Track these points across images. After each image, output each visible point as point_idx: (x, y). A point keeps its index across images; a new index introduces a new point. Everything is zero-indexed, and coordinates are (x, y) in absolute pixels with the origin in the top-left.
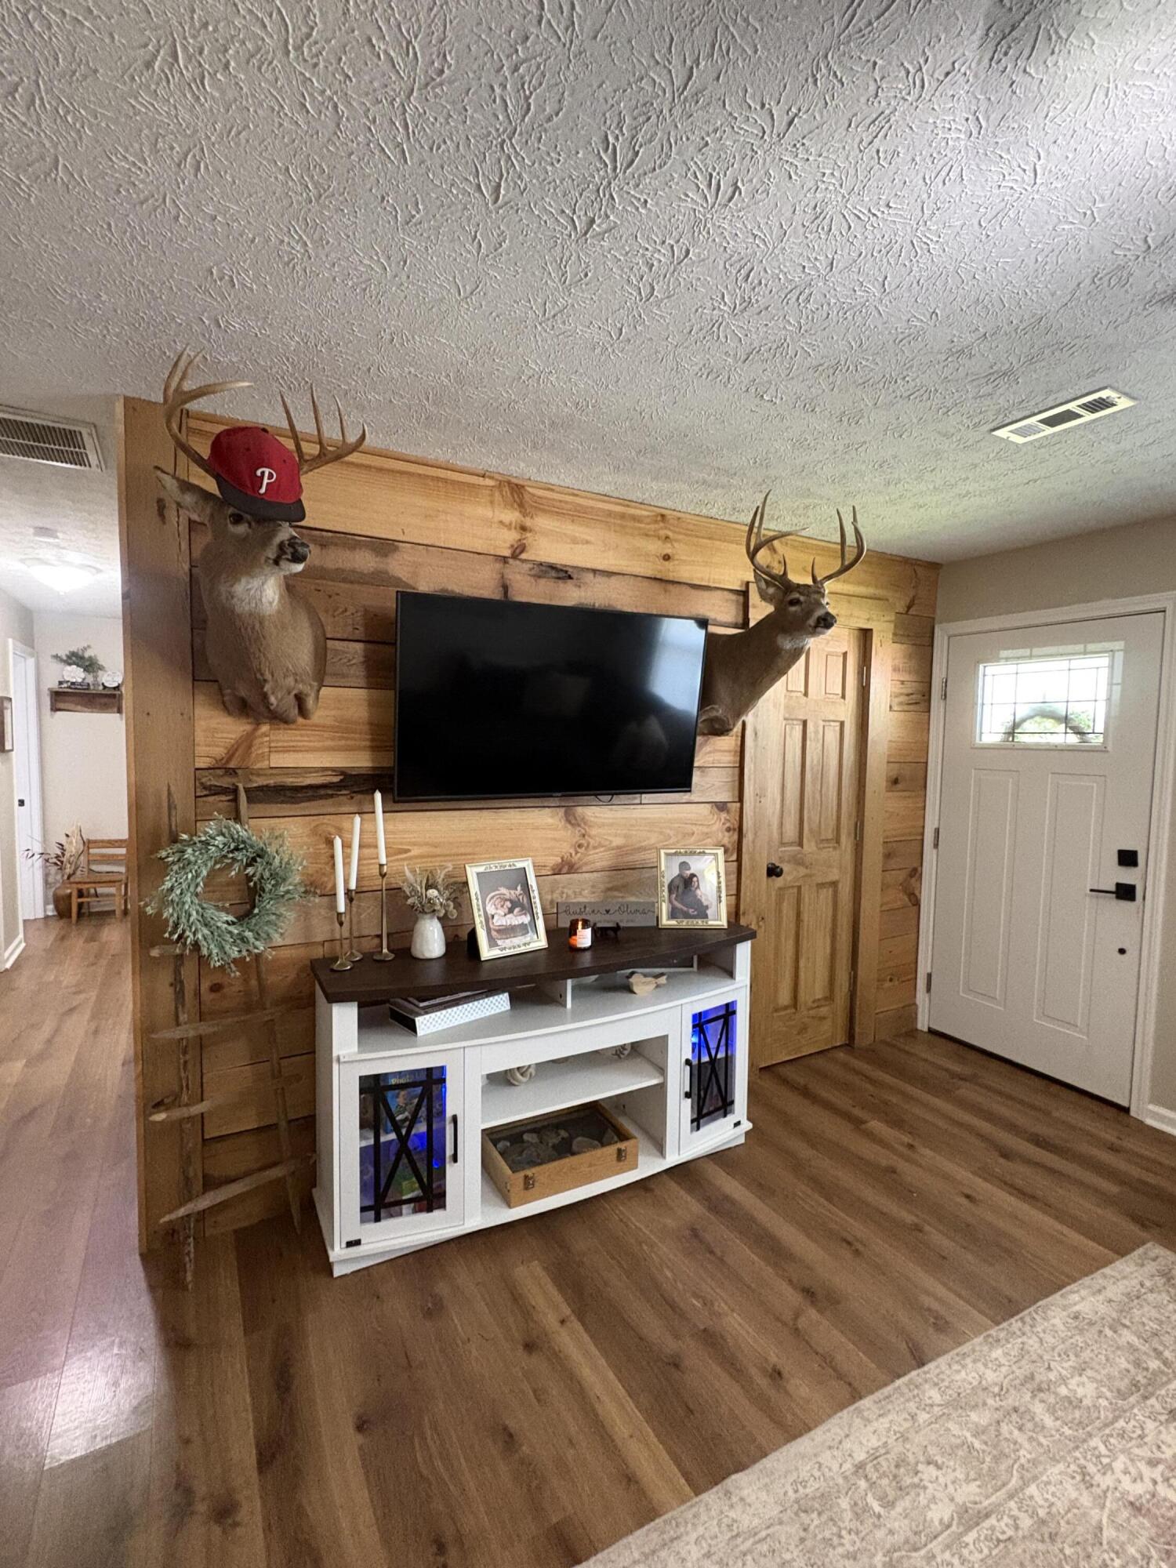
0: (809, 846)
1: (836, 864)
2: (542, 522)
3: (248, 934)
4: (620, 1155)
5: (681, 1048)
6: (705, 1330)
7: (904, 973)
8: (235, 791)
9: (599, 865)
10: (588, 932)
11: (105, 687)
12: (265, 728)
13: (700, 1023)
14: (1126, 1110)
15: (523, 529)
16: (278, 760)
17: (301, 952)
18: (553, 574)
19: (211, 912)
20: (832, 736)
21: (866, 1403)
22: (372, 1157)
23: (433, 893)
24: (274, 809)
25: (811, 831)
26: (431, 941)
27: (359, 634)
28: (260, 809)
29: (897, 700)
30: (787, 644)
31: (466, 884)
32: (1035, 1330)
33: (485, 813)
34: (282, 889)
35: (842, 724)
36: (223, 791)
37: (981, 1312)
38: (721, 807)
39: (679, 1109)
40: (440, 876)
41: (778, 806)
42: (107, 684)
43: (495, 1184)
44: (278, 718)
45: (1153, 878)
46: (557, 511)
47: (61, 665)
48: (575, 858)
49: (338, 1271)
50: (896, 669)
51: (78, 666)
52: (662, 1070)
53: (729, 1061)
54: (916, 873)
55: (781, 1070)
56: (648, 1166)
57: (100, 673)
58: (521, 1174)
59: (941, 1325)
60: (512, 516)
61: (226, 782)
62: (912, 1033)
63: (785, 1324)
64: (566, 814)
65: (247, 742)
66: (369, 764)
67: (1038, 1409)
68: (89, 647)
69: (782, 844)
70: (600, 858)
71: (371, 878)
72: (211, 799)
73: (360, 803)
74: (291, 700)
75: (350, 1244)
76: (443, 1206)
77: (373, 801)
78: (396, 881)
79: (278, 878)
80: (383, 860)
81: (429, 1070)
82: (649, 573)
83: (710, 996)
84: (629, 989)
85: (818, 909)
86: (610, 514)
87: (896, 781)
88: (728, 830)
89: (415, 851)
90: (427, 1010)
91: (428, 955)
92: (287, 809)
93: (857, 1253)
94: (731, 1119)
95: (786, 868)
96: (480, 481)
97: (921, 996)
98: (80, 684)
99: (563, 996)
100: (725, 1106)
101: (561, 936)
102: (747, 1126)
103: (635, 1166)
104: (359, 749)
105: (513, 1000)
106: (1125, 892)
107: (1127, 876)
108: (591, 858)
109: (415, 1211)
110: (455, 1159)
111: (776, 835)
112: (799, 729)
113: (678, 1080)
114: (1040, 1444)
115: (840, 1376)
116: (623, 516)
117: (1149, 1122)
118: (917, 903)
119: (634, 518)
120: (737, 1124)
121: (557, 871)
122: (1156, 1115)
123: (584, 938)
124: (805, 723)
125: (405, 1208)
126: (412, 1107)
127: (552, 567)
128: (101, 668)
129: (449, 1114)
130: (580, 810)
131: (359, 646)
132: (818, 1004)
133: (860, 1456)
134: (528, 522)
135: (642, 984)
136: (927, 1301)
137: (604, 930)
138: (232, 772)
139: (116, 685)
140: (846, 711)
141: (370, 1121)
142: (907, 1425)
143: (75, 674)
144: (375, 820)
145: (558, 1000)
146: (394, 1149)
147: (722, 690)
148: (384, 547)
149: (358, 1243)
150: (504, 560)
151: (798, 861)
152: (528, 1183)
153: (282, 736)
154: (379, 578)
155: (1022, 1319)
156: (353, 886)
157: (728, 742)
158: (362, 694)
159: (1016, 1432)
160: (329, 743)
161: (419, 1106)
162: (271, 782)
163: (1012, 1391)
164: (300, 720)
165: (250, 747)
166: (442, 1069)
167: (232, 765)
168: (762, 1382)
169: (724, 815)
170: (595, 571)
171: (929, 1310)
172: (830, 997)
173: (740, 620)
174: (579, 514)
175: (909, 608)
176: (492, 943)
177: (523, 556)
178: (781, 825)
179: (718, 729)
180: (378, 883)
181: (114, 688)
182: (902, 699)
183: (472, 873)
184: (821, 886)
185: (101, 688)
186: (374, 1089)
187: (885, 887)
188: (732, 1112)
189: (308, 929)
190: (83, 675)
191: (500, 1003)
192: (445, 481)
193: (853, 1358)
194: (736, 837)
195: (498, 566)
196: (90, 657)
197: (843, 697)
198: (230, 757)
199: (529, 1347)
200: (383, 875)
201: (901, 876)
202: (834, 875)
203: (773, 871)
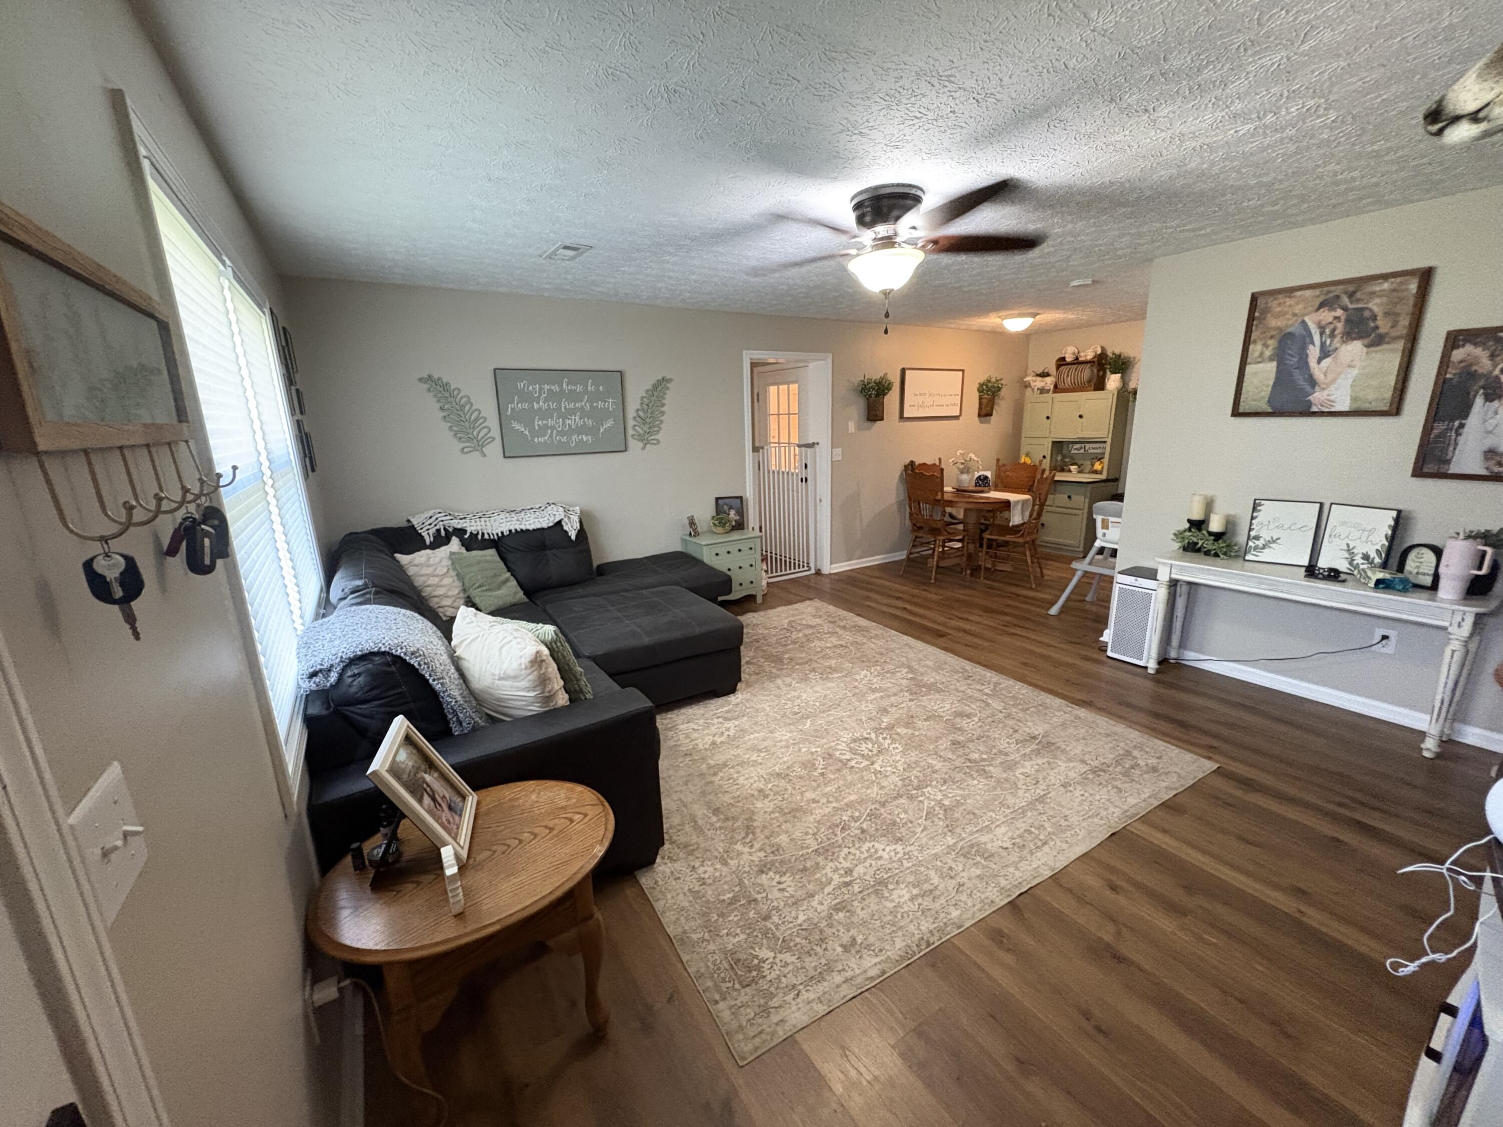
6: (1186, 915)
21: (1049, 874)
32: (921, 936)
37: (961, 952)
59: (997, 936)
63: (1126, 926)
67: (936, 880)
93: (1088, 1016)
114: (941, 861)
115: (1070, 891)
133: (1046, 849)
136: (1010, 959)
142: (1021, 864)
155: (928, 945)
159: (954, 866)
163: (950, 889)
168: (1120, 883)
171: (1008, 950)
193: (1064, 904)
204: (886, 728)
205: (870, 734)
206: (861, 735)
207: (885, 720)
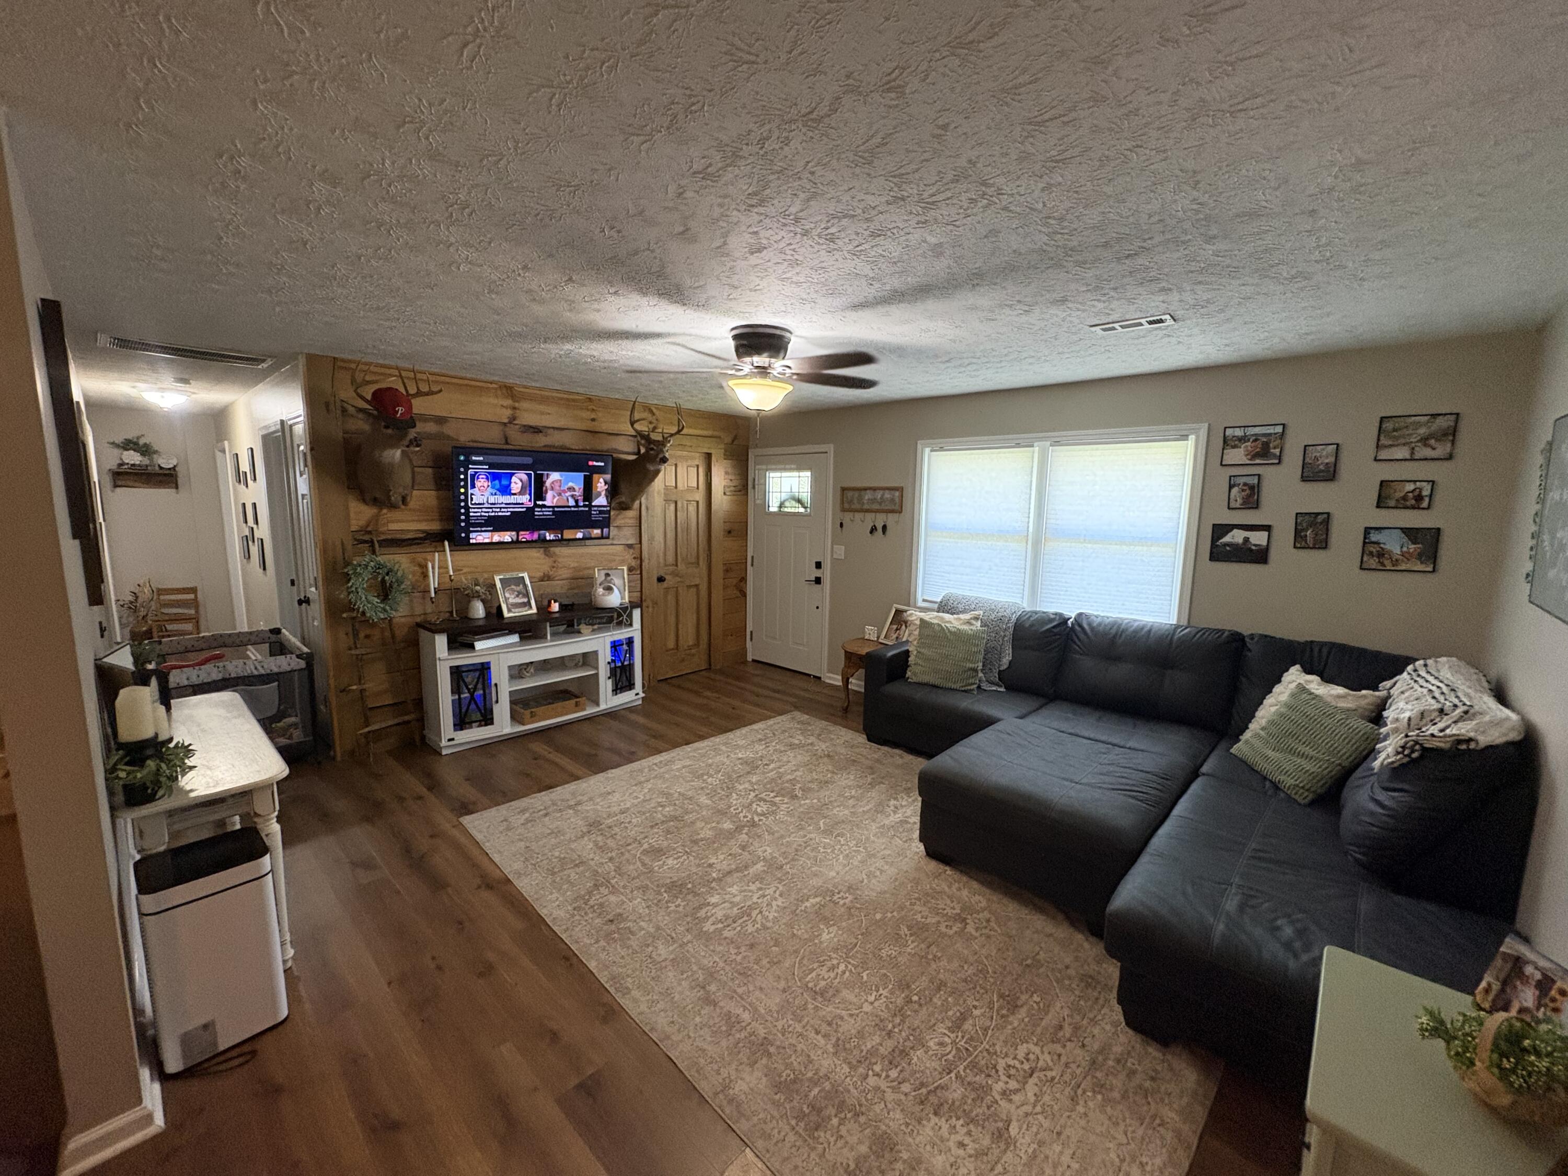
0: (681, 566)
1: (698, 576)
2: (525, 405)
3: (388, 608)
4: (577, 704)
5: (605, 656)
7: (740, 632)
8: (372, 542)
9: (564, 576)
10: (557, 605)
11: (161, 468)
12: (385, 511)
13: (615, 646)
14: (819, 678)
15: (514, 408)
16: (393, 526)
17: (409, 619)
18: (532, 430)
19: (371, 598)
20: (692, 508)
22: (457, 705)
23: (478, 588)
24: (393, 550)
25: (683, 560)
26: (479, 610)
27: (430, 464)
28: (384, 550)
29: (727, 490)
30: (651, 468)
31: (495, 585)
33: (501, 551)
34: (403, 587)
35: (698, 502)
36: (365, 542)
38: (630, 546)
39: (605, 685)
40: (481, 581)
41: (663, 545)
42: (163, 466)
43: (515, 717)
44: (393, 507)
45: (826, 573)
46: (532, 398)
47: (121, 451)
48: (551, 573)
49: (444, 752)
50: (726, 473)
51: (135, 450)
52: (597, 668)
53: (631, 666)
54: (744, 579)
55: (669, 681)
56: (590, 710)
57: (155, 456)
58: (529, 711)
60: (509, 402)
61: (367, 537)
62: (745, 662)
64: (545, 551)
65: (376, 518)
66: (439, 528)
68: (143, 435)
69: (666, 565)
70: (565, 573)
71: (444, 583)
72: (359, 546)
73: (436, 547)
74: (400, 499)
75: (449, 740)
76: (492, 723)
77: (444, 546)
78: (458, 585)
79: (400, 582)
80: (451, 573)
81: (482, 664)
82: (585, 428)
83: (621, 634)
84: (579, 632)
85: (688, 599)
86: (562, 399)
87: (729, 532)
88: (634, 558)
89: (465, 570)
90: (479, 640)
91: (477, 617)
92: (397, 550)
94: (633, 692)
95: (667, 577)
96: (491, 386)
97: (749, 644)
98: (139, 465)
99: (545, 635)
100: (630, 686)
101: (543, 609)
102: (642, 695)
103: (584, 709)
104: (432, 520)
105: (521, 638)
106: (818, 581)
107: (818, 573)
108: (560, 573)
109: (480, 726)
110: (497, 702)
111: (662, 560)
112: (672, 507)
113: (603, 671)
116: (568, 400)
117: (828, 681)
118: (744, 595)
119: (574, 400)
120: (637, 694)
121: (542, 580)
122: (830, 678)
123: (555, 607)
124: (676, 503)
125: (474, 725)
126: (474, 683)
127: (531, 427)
128: (156, 452)
129: (493, 682)
130: (552, 549)
131: (430, 470)
132: (690, 648)
134: (517, 405)
135: (584, 628)
137: (566, 606)
138: (370, 533)
139: (171, 466)
140: (700, 496)
141: (456, 690)
143: (133, 458)
144: (445, 555)
145: (544, 637)
146: (467, 702)
147: (623, 487)
148: (441, 420)
149: (453, 739)
150: (505, 424)
151: (675, 574)
152: (533, 715)
153: (396, 514)
154: (440, 436)
156: (436, 586)
157: (631, 514)
158: (433, 493)
160: (416, 518)
161: (477, 683)
162: (389, 537)
164: (403, 507)
165: (377, 521)
166: (489, 663)
167: (369, 529)
169: (631, 551)
170: (553, 428)
172: (697, 644)
173: (636, 450)
174: (544, 400)
175: (733, 441)
176: (509, 611)
177: (516, 422)
178: (665, 555)
179: (625, 507)
180: (447, 586)
181: (170, 469)
182: (732, 489)
183: (497, 579)
184: (689, 587)
185: (157, 468)
186: (456, 672)
187: (725, 587)
188: (634, 688)
189: (412, 608)
190: (140, 458)
191: (515, 638)
192: (471, 386)
194: (639, 562)
195: (502, 427)
196: (145, 444)
197: (698, 488)
198: (368, 526)
199: (536, 759)
200: (452, 581)
201: (735, 581)
202: (697, 581)
203: (661, 579)
204: (744, 826)
205: (760, 820)
206: (767, 818)
207: (744, 836)
